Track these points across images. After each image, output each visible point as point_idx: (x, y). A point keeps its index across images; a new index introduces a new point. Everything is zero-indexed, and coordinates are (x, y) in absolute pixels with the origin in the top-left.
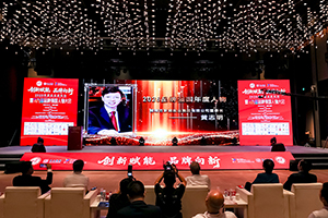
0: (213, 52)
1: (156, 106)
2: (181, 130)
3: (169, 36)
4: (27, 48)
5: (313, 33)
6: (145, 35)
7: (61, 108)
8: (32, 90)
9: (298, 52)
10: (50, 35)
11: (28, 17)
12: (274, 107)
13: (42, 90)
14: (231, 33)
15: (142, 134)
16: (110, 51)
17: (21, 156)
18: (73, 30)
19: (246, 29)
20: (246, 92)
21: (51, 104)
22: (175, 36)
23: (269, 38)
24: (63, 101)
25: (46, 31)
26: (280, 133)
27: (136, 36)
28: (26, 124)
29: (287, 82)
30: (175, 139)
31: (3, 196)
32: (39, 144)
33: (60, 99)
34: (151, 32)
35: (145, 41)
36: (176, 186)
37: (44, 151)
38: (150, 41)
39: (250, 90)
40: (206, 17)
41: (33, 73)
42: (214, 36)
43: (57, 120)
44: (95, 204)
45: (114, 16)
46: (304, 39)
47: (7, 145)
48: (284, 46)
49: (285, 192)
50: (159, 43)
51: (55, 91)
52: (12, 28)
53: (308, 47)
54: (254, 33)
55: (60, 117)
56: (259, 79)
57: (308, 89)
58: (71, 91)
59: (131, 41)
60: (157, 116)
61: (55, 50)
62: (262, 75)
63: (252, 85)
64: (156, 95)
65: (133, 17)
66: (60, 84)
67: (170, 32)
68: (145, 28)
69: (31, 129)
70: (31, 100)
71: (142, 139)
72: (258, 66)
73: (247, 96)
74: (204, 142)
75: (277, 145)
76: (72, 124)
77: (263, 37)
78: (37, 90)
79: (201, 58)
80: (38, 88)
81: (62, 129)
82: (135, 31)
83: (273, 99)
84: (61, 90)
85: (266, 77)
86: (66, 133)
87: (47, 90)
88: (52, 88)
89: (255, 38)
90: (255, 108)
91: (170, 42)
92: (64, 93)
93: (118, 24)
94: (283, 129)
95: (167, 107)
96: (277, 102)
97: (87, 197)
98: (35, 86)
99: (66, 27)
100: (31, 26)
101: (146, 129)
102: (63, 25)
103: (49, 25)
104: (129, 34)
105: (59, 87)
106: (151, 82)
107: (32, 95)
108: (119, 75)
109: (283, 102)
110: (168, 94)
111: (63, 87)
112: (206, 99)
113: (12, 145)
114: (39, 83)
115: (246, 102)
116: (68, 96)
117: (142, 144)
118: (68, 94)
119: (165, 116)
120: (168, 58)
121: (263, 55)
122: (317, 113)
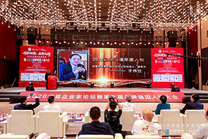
1: (101, 63)
2: (116, 78)
3: (109, 20)
4: (22, 27)
5: (200, 18)
6: (94, 20)
7: (43, 64)
8: (25, 53)
9: (189, 30)
10: (36, 18)
11: (22, 7)
12: (174, 65)
13: (31, 53)
14: (148, 18)
15: (93, 81)
18: (50, 16)
19: (157, 15)
20: (156, 55)
21: (37, 62)
22: (113, 20)
23: (172, 21)
24: (44, 60)
25: (33, 16)
26: (176, 81)
27: (89, 20)
28: (22, 74)
29: (182, 49)
31: (10, 116)
32: (31, 86)
33: (42, 59)
34: (98, 17)
38: (97, 24)
39: (159, 54)
40: (133, 8)
41: (25, 42)
42: (137, 20)
45: (75, 7)
46: (194, 22)
48: (181, 27)
49: (181, 115)
50: (103, 25)
51: (40, 54)
54: (162, 18)
55: (42, 70)
57: (195, 54)
59: (86, 23)
60: (101, 69)
62: (166, 45)
63: (160, 51)
64: (101, 57)
65: (87, 7)
66: (42, 50)
67: (110, 17)
68: (94, 15)
69: (24, 77)
70: (25, 59)
73: (157, 58)
77: (168, 21)
78: (28, 53)
79: (129, 34)
81: (44, 77)
82: (88, 17)
83: (173, 60)
84: (43, 53)
85: (170, 46)
87: (35, 53)
88: (37, 52)
89: (163, 22)
90: (161, 65)
91: (110, 24)
92: (45, 56)
93: (78, 12)
94: (179, 78)
95: (108, 64)
96: (175, 62)
98: (27, 51)
99: (46, 14)
100: (24, 13)
101: (95, 78)
102: (44, 12)
103: (35, 12)
104: (85, 19)
105: (42, 52)
106: (98, 49)
107: (26, 56)
109: (179, 62)
110: (108, 57)
112: (132, 60)
113: (14, 86)
114: (30, 49)
115: (156, 61)
116: (47, 57)
119: (106, 69)
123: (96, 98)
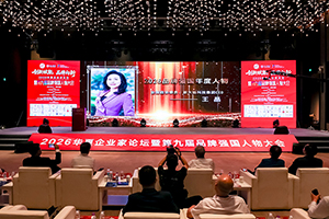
0: (216, 31)
1: (158, 87)
2: (182, 111)
3: (171, 15)
4: (29, 31)
5: (324, 9)
6: (146, 15)
7: (64, 90)
8: (35, 72)
9: (307, 30)
10: (51, 16)
12: (279, 89)
13: (45, 72)
14: (236, 10)
15: (144, 116)
16: (110, 32)
17: (29, 136)
18: (73, 11)
19: (252, 6)
20: (249, 73)
21: (54, 86)
22: (177, 15)
23: (277, 16)
24: (66, 83)
25: (47, 12)
26: (283, 116)
27: (137, 16)
28: (31, 105)
29: (293, 63)
30: (176, 121)
31: (17, 175)
32: (45, 125)
33: (62, 81)
34: (152, 11)
35: (146, 21)
36: (178, 168)
37: (49, 131)
38: (151, 21)
39: (254, 71)
41: (35, 55)
42: (218, 14)
43: (61, 102)
44: (103, 184)
47: (15, 126)
48: (292, 25)
49: (290, 176)
50: (161, 23)
51: (58, 73)
52: (14, 10)
53: (317, 25)
54: (260, 10)
55: (63, 99)
56: (263, 59)
57: (315, 70)
58: (73, 73)
59: (132, 21)
60: (157, 98)
61: (56, 32)
62: (267, 56)
63: (256, 66)
64: (158, 77)
66: (62, 66)
67: (172, 11)
68: (146, 7)
69: (36, 110)
70: (36, 82)
71: (143, 121)
72: (263, 45)
73: (250, 78)
74: (205, 124)
75: (279, 128)
76: (75, 106)
77: (270, 15)
78: (40, 72)
79: (204, 38)
80: (42, 70)
81: (66, 110)
82: (136, 11)
83: (278, 81)
84: (63, 72)
85: (272, 58)
86: (70, 114)
87: (50, 72)
88: (55, 70)
89: (261, 16)
90: (258, 90)
91: (172, 21)
92: (66, 75)
93: (118, 3)
94: (287, 111)
95: (169, 89)
96: (281, 83)
97: (96, 177)
98: (38, 68)
99: (67, 8)
100: (32, 7)
101: (147, 112)
102: (63, 5)
103: (49, 6)
104: (130, 14)
105: (61, 69)
106: (151, 63)
107: (36, 77)
108: (120, 56)
109: (288, 83)
110: (169, 76)
111: (65, 69)
112: (208, 81)
113: (20, 126)
114: (42, 66)
115: (250, 83)
116: (71, 78)
117: (144, 126)
118: (70, 76)
119: (166, 97)
120: (170, 38)
121: (268, 34)
122: (323, 95)
123: (150, 144)
